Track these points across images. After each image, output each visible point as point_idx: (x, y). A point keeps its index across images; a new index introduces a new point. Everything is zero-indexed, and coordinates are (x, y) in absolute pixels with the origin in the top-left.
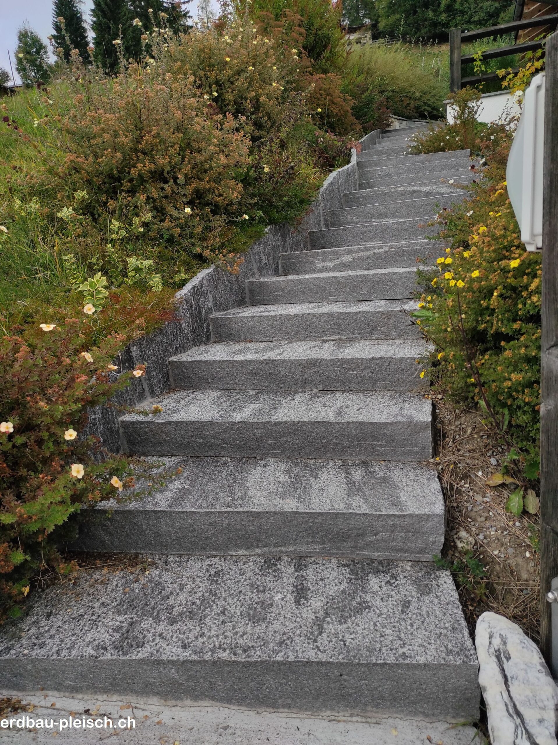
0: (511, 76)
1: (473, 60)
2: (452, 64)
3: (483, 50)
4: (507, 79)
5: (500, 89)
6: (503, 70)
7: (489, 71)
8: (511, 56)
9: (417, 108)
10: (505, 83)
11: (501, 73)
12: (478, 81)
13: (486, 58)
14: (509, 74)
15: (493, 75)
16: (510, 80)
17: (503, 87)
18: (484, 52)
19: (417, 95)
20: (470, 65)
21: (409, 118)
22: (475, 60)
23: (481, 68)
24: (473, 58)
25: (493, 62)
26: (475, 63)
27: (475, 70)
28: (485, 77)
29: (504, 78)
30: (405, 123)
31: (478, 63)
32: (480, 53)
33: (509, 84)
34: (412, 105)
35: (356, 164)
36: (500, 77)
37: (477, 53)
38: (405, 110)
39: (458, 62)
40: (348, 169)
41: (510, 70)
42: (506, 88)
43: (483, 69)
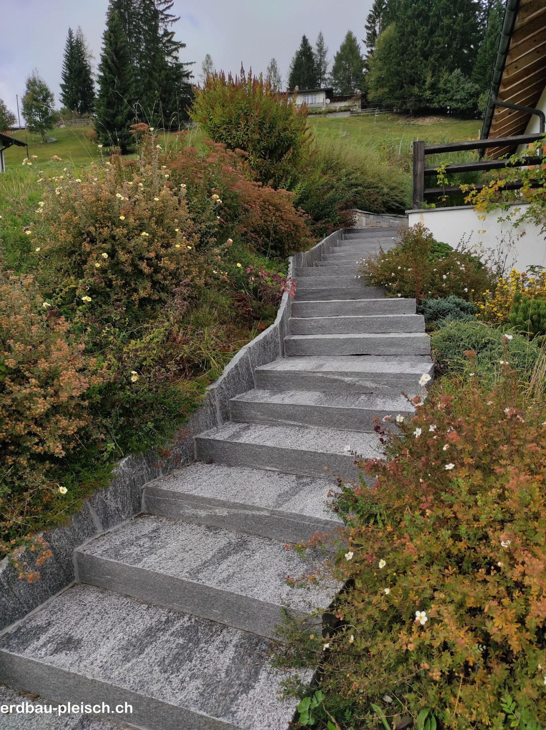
0: (474, 192)
1: (436, 173)
2: (415, 175)
3: (447, 164)
4: (470, 195)
5: (464, 204)
6: (466, 185)
7: (453, 184)
8: (474, 173)
9: (385, 203)
10: (468, 199)
11: (464, 187)
12: (441, 194)
13: (450, 172)
14: (472, 190)
15: (456, 189)
16: (473, 196)
17: (466, 202)
18: (448, 166)
19: (386, 190)
20: (433, 177)
21: (377, 212)
22: (439, 174)
23: (444, 181)
24: (436, 171)
25: (457, 176)
26: (438, 176)
27: (438, 183)
28: (448, 190)
29: (467, 193)
30: (372, 217)
31: (441, 176)
32: (443, 167)
33: (472, 200)
34: (380, 201)
35: (278, 327)
36: (463, 192)
37: (440, 167)
38: (372, 205)
39: (421, 173)
40: (265, 337)
41: (473, 185)
42: (469, 203)
43: (446, 182)
